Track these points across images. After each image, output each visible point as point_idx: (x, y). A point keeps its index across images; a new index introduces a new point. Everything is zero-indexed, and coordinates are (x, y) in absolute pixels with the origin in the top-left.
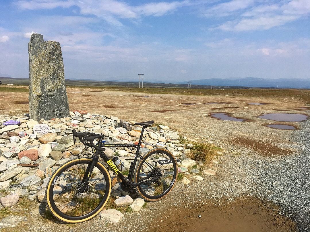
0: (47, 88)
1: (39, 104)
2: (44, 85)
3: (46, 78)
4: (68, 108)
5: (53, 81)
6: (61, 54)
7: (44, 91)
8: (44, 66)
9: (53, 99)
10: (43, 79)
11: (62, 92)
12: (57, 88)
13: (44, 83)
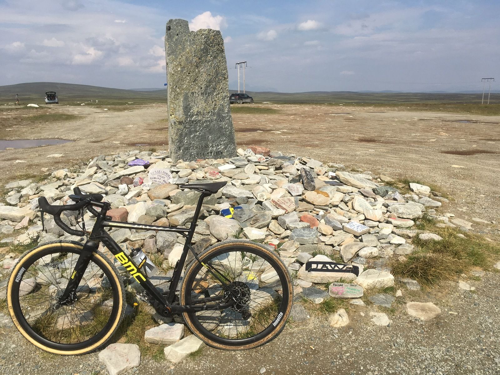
0: (195, 110)
1: (181, 135)
2: (189, 105)
3: (193, 93)
4: (234, 143)
5: (207, 98)
6: (223, 51)
7: (189, 114)
8: (189, 73)
9: (205, 127)
10: (187, 94)
11: (223, 116)
12: (214, 109)
13: (189, 101)
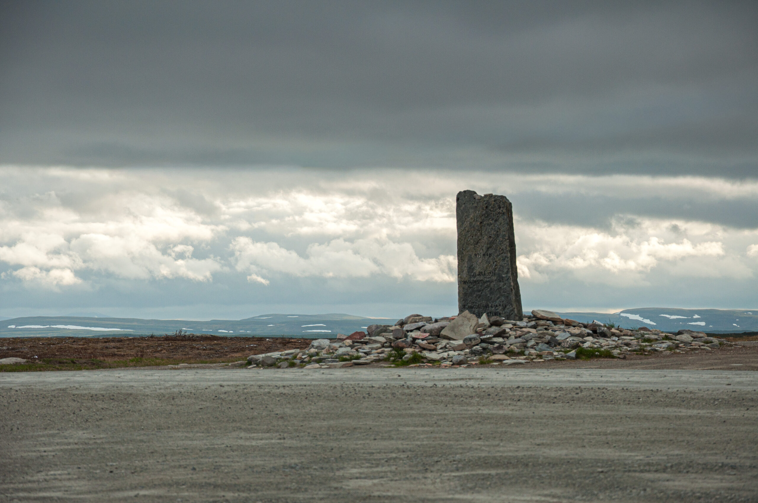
0: (477, 270)
1: (466, 294)
2: (472, 266)
3: (476, 255)
4: (512, 304)
5: (488, 259)
7: (472, 274)
8: (472, 237)
9: (486, 287)
10: (471, 255)
11: (502, 277)
12: (495, 269)
13: (472, 262)
